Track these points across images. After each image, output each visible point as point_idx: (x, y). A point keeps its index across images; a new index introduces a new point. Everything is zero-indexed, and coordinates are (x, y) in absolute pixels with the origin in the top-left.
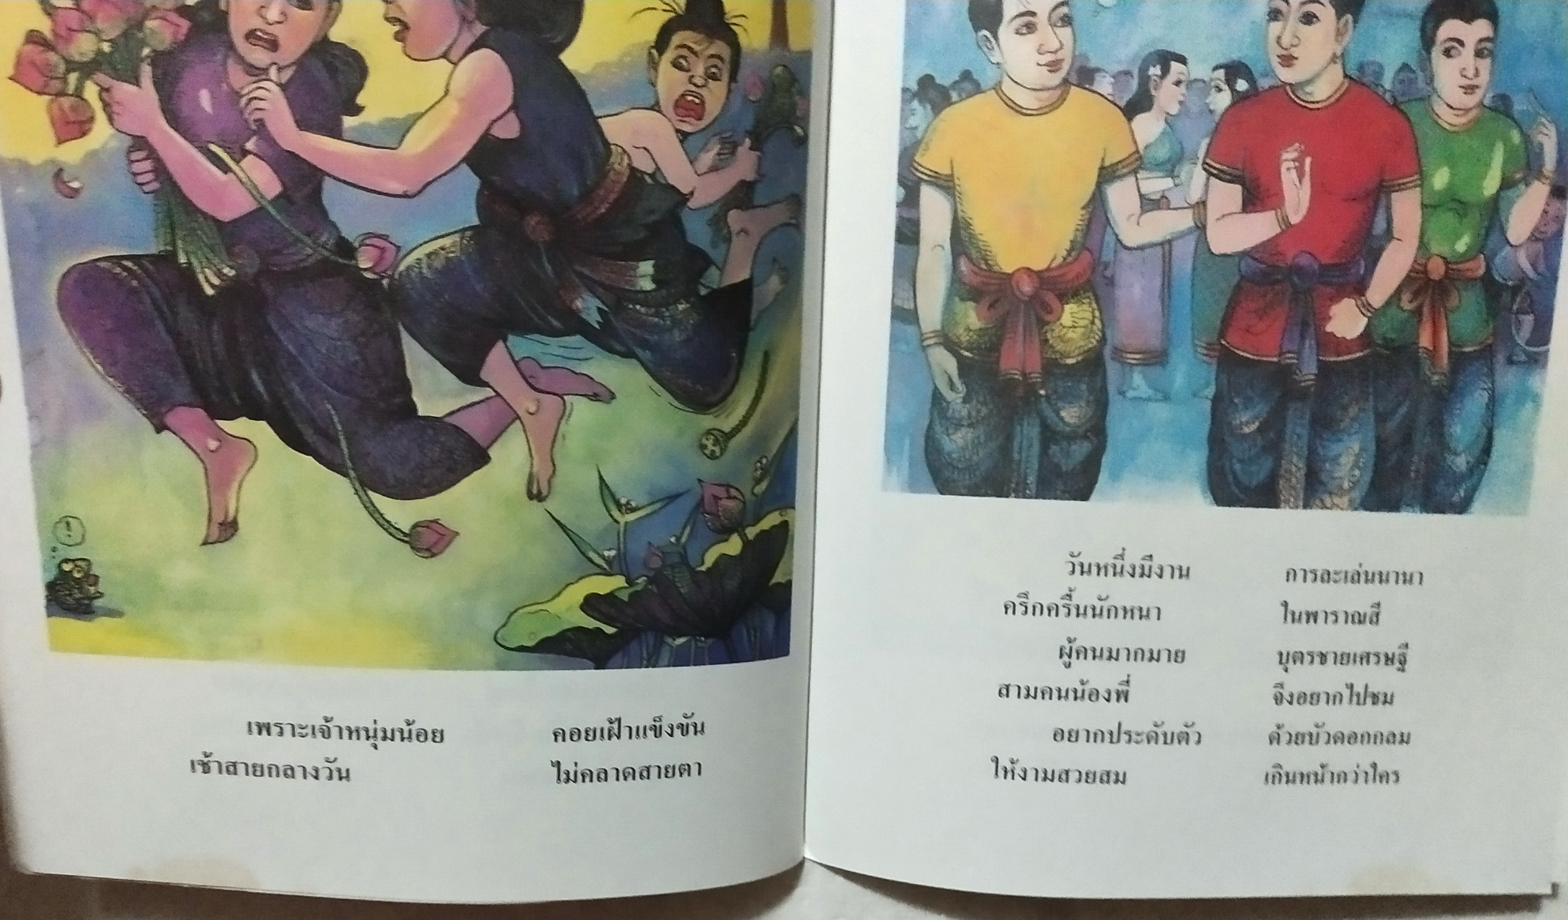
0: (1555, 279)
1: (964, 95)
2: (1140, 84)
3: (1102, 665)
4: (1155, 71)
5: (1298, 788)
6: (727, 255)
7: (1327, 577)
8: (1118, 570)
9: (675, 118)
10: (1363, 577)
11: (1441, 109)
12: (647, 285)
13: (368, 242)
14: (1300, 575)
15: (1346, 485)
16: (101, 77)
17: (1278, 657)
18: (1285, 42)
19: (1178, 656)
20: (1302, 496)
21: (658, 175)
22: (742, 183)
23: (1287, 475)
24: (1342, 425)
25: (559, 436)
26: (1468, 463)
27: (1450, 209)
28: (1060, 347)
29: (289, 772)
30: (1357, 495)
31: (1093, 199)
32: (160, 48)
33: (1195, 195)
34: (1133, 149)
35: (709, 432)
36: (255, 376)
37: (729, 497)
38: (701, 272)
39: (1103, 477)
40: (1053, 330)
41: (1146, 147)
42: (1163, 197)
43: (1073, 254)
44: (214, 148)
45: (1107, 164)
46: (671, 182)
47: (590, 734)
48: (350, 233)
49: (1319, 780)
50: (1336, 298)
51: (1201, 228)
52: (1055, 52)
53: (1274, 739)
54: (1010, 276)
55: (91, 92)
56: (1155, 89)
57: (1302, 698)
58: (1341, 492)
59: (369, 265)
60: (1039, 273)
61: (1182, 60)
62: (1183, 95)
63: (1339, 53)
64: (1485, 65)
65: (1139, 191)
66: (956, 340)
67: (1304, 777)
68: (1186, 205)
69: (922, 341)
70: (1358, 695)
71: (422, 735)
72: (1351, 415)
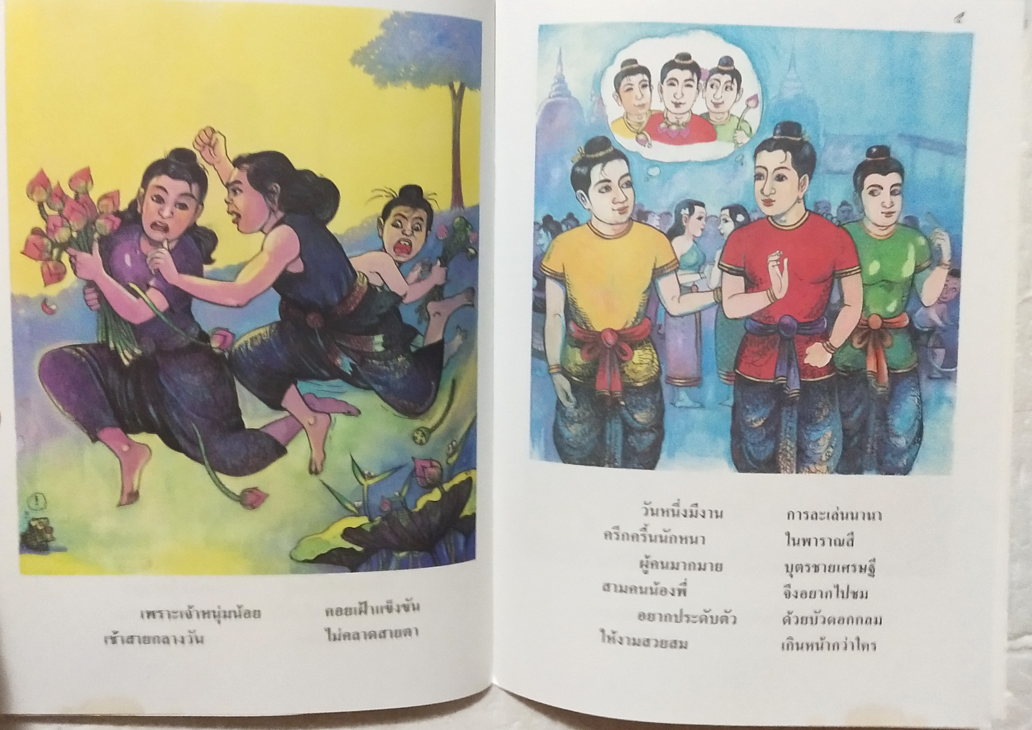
0: (957, 326)
1: (569, 227)
2: (676, 221)
3: (669, 573)
4: (686, 212)
5: (804, 653)
6: (427, 329)
7: (815, 516)
8: (676, 513)
9: (393, 253)
10: (840, 516)
11: (870, 226)
12: (380, 348)
13: (217, 332)
14: (797, 516)
15: (824, 458)
16: (72, 251)
17: (785, 568)
18: (766, 192)
19: (718, 567)
20: (795, 464)
21: (385, 287)
22: (436, 287)
23: (784, 452)
24: (819, 420)
25: (328, 437)
26: (907, 442)
27: (881, 286)
28: (632, 375)
29: (166, 640)
30: (832, 464)
31: (649, 287)
32: (104, 234)
33: (714, 283)
34: (674, 257)
35: (418, 430)
36: (151, 409)
37: (432, 466)
38: (412, 339)
39: (663, 456)
40: (627, 366)
41: (682, 256)
42: (694, 285)
43: (639, 320)
44: (132, 285)
45: (657, 266)
46: (393, 289)
47: (348, 611)
48: (207, 328)
49: (819, 647)
50: (809, 343)
51: (719, 303)
52: (623, 202)
53: (787, 621)
54: (600, 333)
55: (65, 258)
56: (686, 222)
57: (804, 594)
58: (821, 462)
59: (218, 345)
60: (617, 332)
61: (702, 205)
62: (704, 225)
63: (801, 197)
64: (898, 199)
65: (678, 282)
66: (568, 370)
67: (809, 646)
68: (709, 290)
69: (549, 370)
70: (843, 593)
71: (248, 614)
72: (824, 414)
